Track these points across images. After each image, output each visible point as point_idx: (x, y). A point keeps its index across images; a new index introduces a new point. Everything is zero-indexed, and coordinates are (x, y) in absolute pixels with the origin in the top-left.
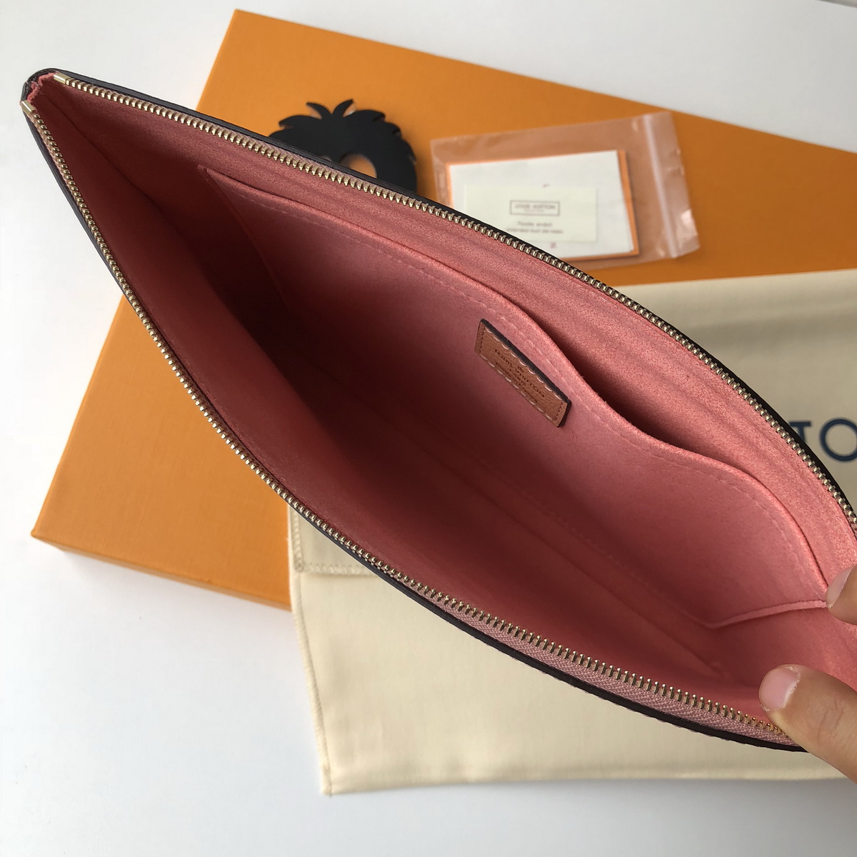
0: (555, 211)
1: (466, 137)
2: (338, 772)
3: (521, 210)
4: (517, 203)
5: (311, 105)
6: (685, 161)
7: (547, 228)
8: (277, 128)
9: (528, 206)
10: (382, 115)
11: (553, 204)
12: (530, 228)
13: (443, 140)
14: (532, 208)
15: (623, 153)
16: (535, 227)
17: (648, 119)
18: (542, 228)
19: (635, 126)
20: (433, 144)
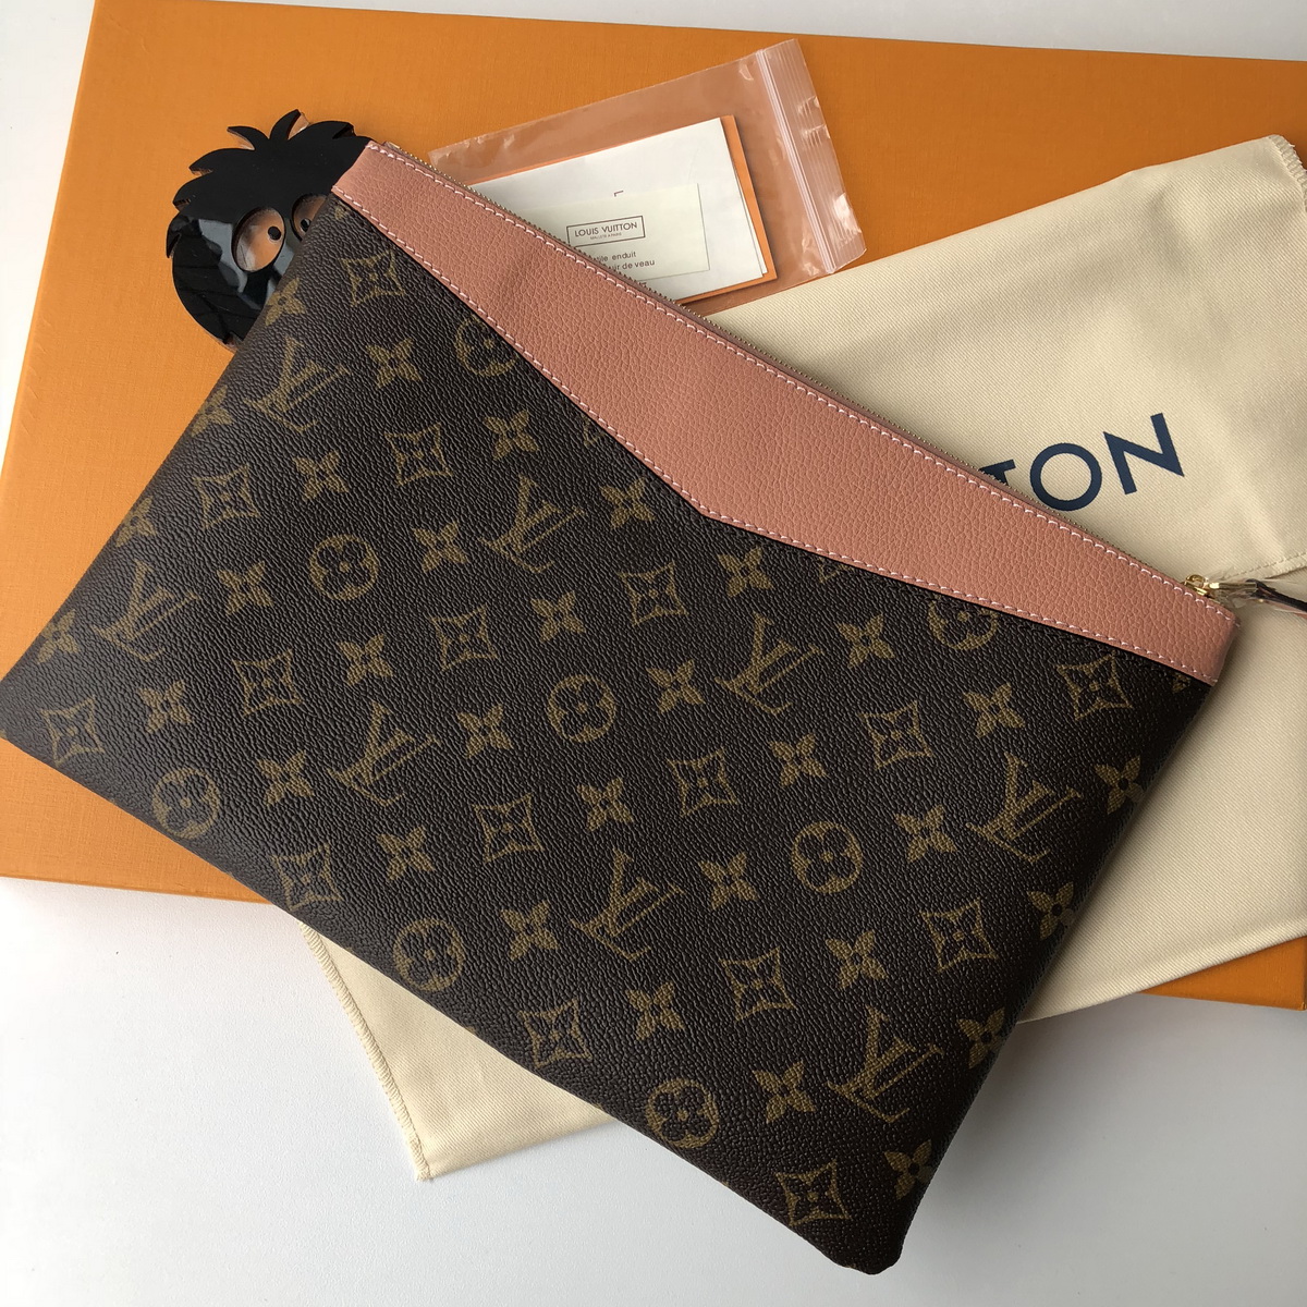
0: (637, 232)
1: (481, 138)
2: (432, 1145)
3: (585, 239)
4: (577, 229)
5: (233, 129)
6: (829, 114)
7: (628, 262)
9: (594, 231)
10: (348, 127)
11: (633, 221)
14: (601, 232)
15: (731, 120)
17: (761, 56)
19: (743, 71)
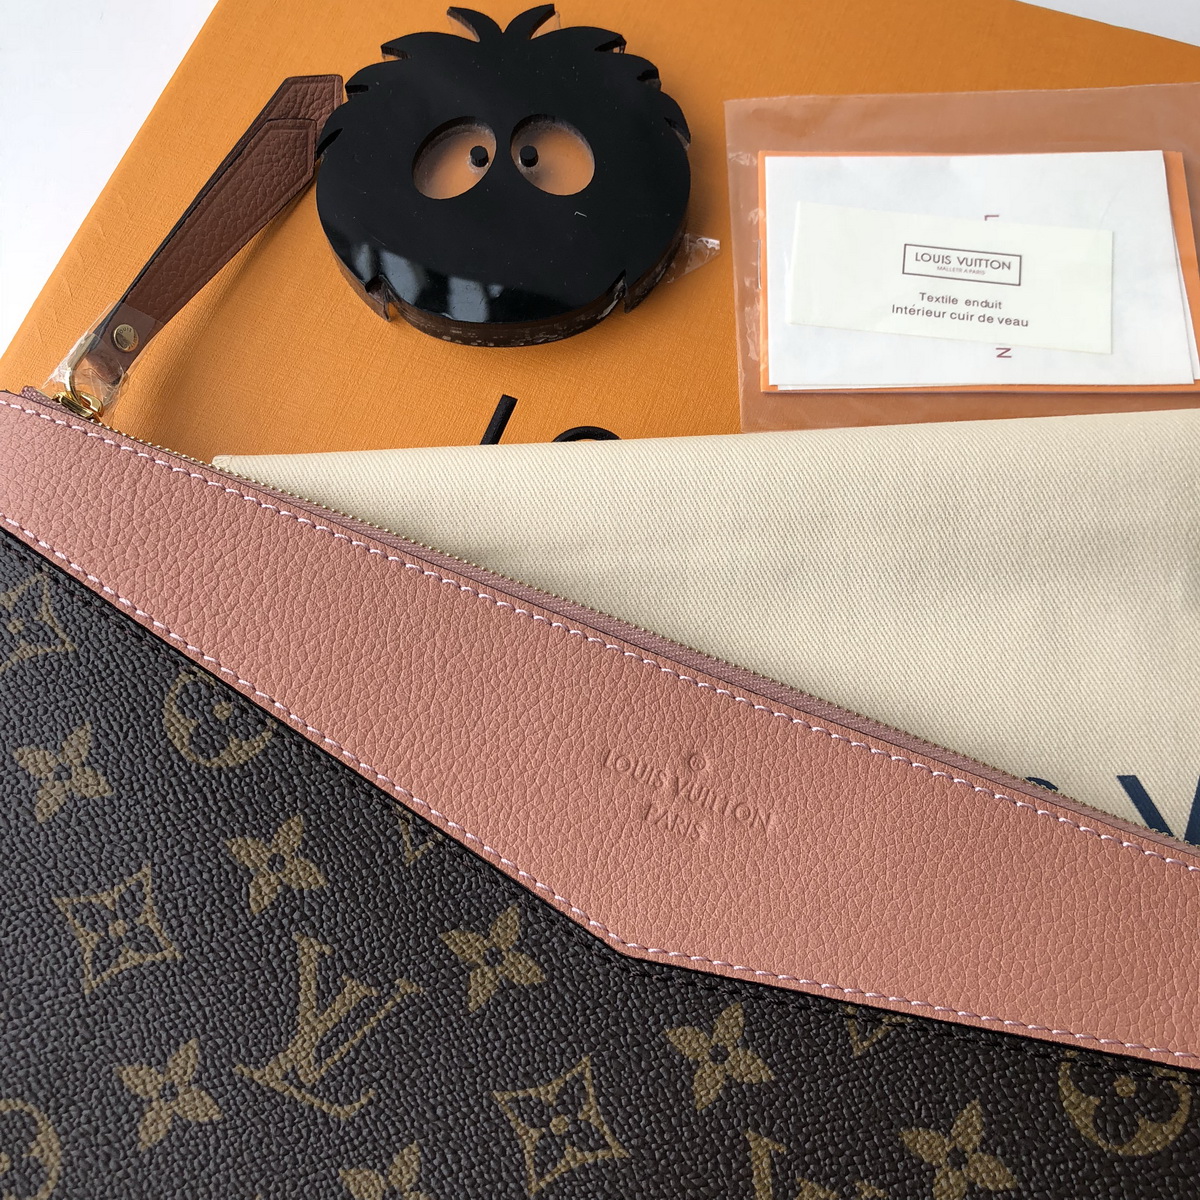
0: (1011, 276)
1: (808, 98)
3: (930, 268)
4: (921, 251)
7: (988, 312)
8: (377, 57)
9: (946, 259)
10: (620, 42)
11: (1007, 259)
12: (949, 308)
13: (754, 102)
14: (955, 264)
15: (1177, 157)
16: (961, 308)
18: (978, 311)
20: (733, 108)
